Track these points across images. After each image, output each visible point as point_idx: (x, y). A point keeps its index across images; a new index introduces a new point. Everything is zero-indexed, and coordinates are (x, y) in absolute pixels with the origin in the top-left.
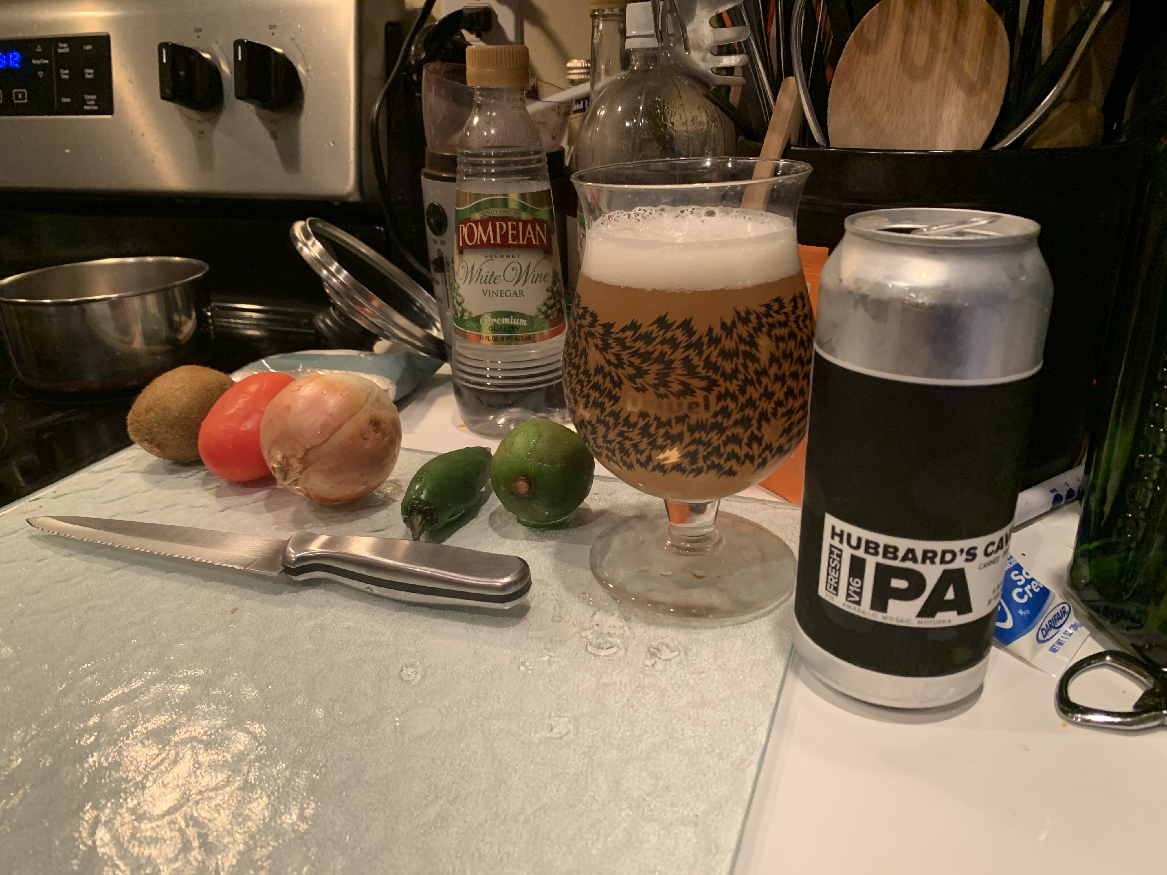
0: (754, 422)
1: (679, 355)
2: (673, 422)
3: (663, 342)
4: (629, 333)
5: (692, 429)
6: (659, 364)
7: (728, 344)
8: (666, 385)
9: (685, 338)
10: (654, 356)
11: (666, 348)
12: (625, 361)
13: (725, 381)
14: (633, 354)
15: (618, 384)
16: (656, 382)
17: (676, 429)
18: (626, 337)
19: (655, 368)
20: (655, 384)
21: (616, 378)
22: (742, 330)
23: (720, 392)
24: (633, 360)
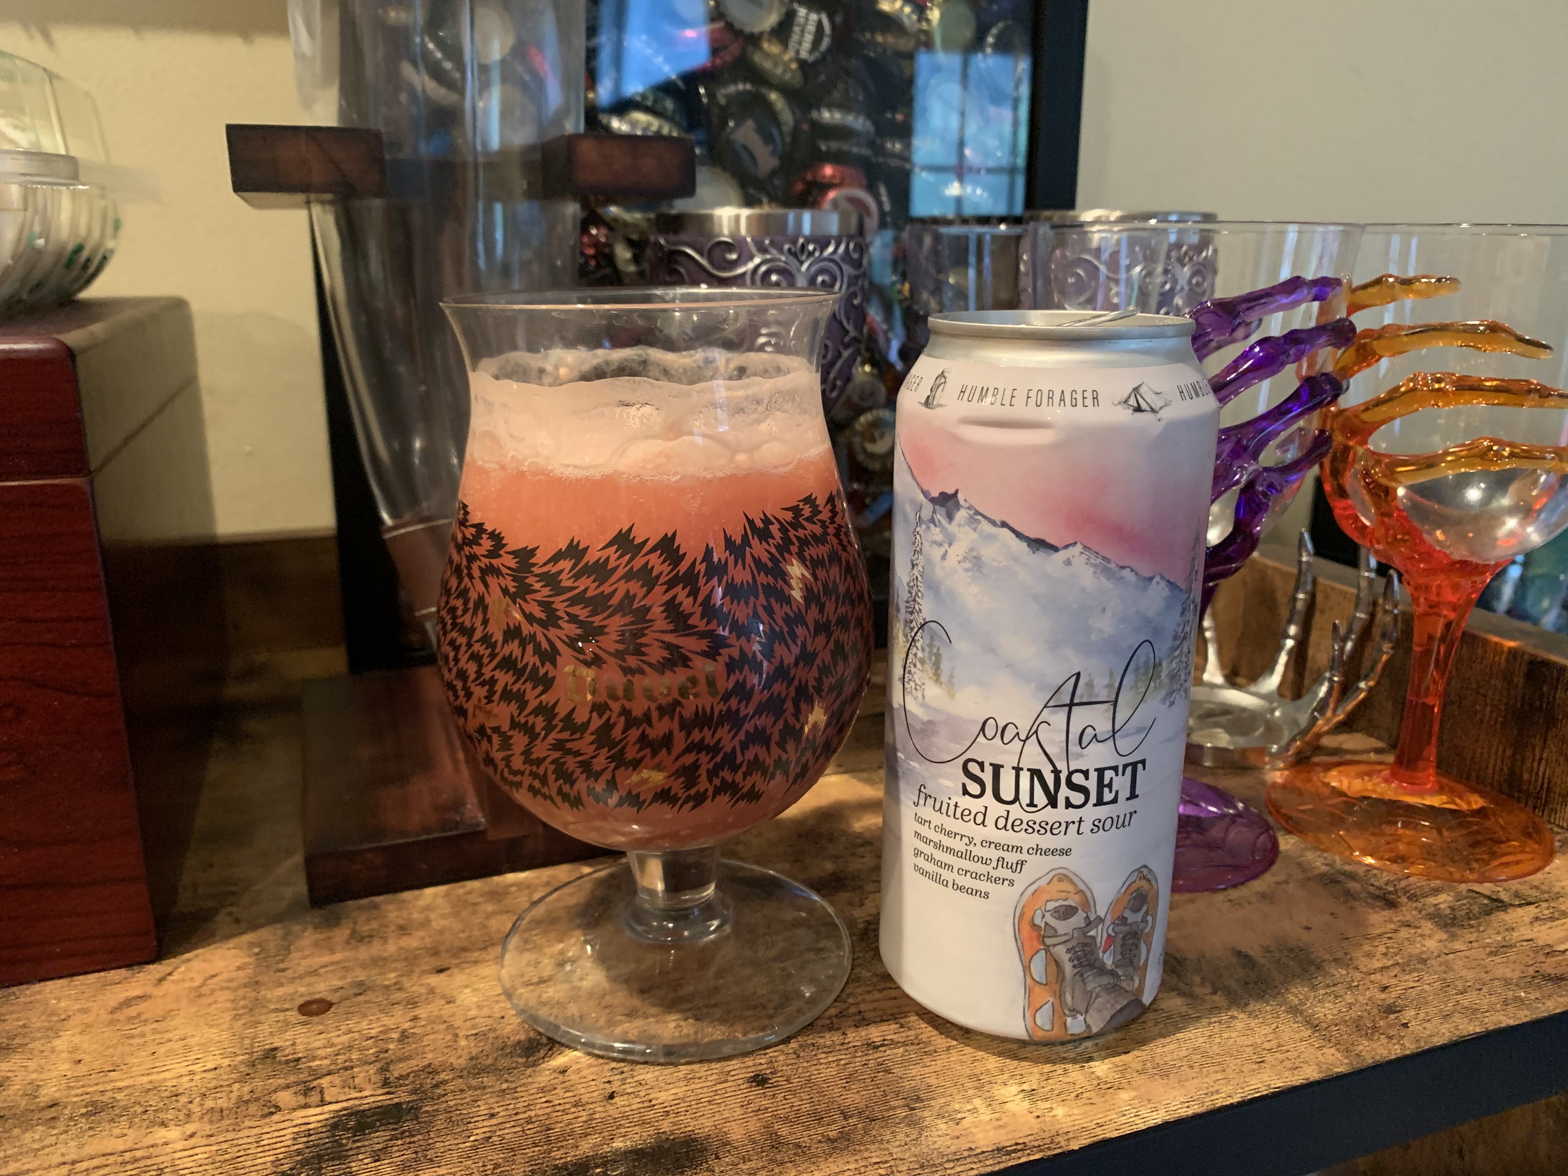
0: (789, 705)
1: (658, 597)
2: (655, 715)
3: (629, 576)
4: (566, 565)
5: (686, 726)
6: (623, 616)
7: (740, 575)
8: (638, 651)
9: (666, 568)
10: (615, 601)
11: (635, 587)
12: (559, 613)
13: (738, 638)
14: (573, 601)
15: (550, 656)
16: (621, 647)
17: (660, 728)
18: (561, 571)
19: (616, 624)
20: (617, 651)
21: (545, 645)
22: (758, 549)
23: (730, 657)
24: (576, 610)
